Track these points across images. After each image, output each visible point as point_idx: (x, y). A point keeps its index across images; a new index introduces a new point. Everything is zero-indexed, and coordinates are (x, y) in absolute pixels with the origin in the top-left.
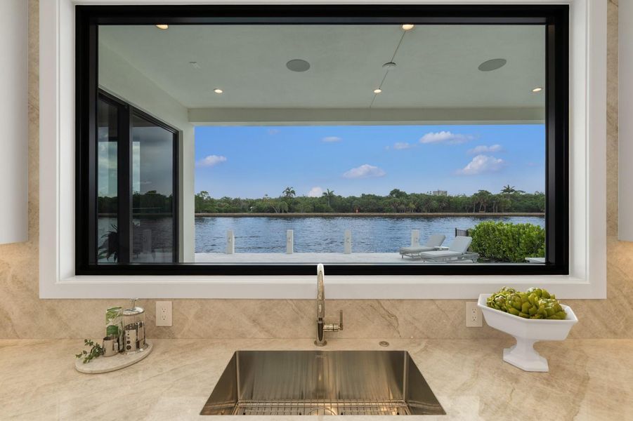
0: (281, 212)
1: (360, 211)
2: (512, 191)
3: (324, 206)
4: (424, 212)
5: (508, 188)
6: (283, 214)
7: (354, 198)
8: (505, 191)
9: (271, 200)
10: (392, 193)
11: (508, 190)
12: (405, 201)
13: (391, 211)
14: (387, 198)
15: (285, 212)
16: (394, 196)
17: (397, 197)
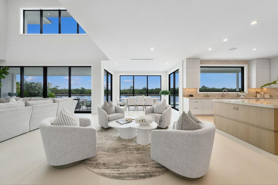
0: (129, 94)
2: (205, 87)
3: (143, 92)
5: (203, 86)
6: (130, 95)
8: (202, 87)
9: (126, 90)
11: (203, 87)
15: (131, 94)
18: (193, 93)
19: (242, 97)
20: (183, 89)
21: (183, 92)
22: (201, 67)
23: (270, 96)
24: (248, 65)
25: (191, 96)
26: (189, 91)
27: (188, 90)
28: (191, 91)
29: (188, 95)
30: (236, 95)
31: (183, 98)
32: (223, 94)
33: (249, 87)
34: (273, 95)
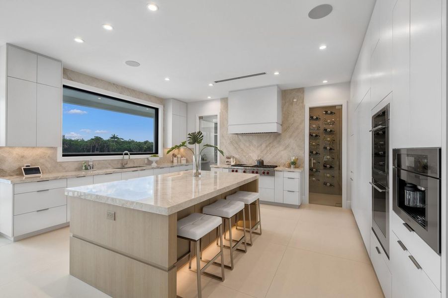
2: (117, 138)
5: (114, 136)
8: (112, 138)
18: (41, 161)
19: (154, 165)
22: (64, 86)
24: (164, 106)
25: (31, 170)
26: (23, 157)
27: (17, 152)
28: (31, 157)
29: (20, 169)
30: (146, 162)
32: (123, 160)
33: (164, 146)
34: (189, 159)
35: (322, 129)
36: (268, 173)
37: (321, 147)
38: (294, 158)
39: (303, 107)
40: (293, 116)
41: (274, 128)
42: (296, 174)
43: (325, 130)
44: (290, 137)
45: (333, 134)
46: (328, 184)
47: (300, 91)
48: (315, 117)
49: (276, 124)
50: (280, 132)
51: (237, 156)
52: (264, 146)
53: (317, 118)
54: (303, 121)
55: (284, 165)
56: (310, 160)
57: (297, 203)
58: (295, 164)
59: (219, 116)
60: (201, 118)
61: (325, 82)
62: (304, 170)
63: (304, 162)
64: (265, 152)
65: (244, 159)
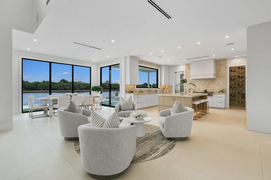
1: (43, 90)
4: (77, 90)
7: (38, 83)
10: (61, 81)
12: (69, 85)
13: (62, 90)
14: (59, 83)
16: (62, 82)
17: (63, 83)
19: (158, 92)
20: (126, 85)
21: (126, 88)
22: (139, 66)
23: (169, 91)
24: (160, 68)
25: (132, 92)
27: (129, 86)
28: (131, 88)
29: (129, 91)
31: (125, 95)
33: (161, 85)
34: (170, 90)
35: (237, 75)
36: (209, 95)
37: (237, 84)
38: (222, 89)
39: (226, 67)
40: (221, 71)
41: (212, 76)
42: (223, 95)
43: (239, 76)
44: (220, 80)
45: (243, 78)
46: (240, 102)
47: (225, 60)
48: (233, 70)
49: (213, 75)
50: (215, 78)
51: (194, 89)
52: (207, 84)
53: (234, 71)
54: (226, 73)
55: (217, 92)
56: (230, 90)
57: (223, 107)
58: (222, 91)
59: (184, 72)
60: (176, 72)
61: (237, 56)
62: (227, 94)
63: (226, 91)
64: (208, 86)
65: (197, 90)
